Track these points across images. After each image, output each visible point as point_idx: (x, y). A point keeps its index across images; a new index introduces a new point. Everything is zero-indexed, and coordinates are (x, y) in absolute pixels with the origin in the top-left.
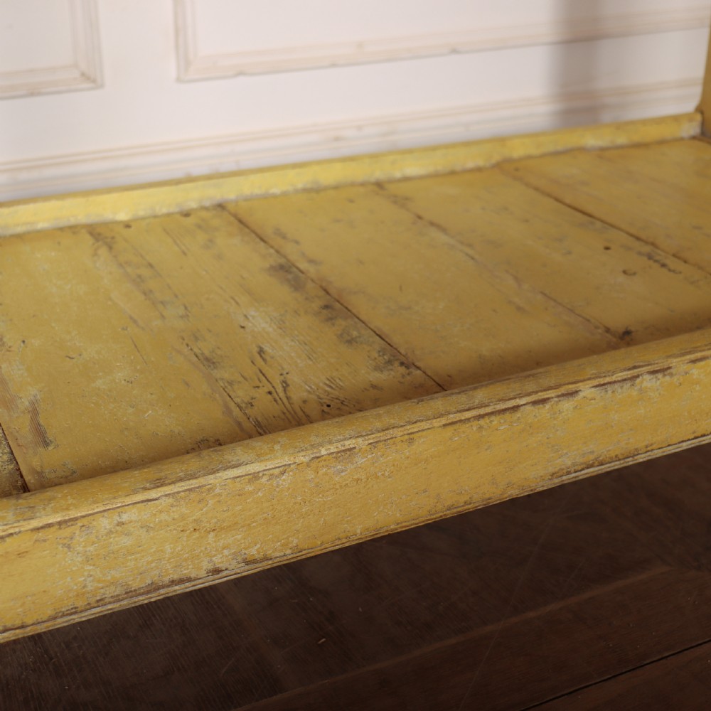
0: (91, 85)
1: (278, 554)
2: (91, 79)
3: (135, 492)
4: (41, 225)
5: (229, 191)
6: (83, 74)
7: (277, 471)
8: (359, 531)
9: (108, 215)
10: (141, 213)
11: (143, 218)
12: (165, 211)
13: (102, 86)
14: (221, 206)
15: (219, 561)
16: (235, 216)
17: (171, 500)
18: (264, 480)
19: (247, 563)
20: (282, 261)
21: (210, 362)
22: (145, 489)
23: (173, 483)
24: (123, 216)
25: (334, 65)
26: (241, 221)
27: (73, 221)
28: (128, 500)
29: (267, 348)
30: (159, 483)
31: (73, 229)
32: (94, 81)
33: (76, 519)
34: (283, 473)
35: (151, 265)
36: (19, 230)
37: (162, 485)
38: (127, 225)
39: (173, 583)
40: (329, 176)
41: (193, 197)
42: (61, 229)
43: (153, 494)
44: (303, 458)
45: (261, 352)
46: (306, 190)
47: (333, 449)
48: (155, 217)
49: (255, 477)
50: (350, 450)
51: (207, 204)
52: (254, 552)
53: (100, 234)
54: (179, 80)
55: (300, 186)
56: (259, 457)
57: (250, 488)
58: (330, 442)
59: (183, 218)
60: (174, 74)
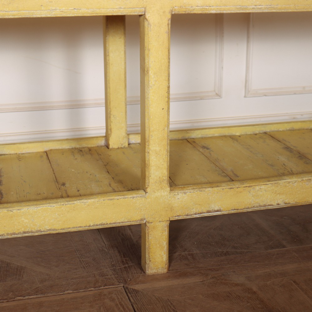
0: (219, 97)
1: (292, 203)
2: (219, 95)
3: (264, 182)
4: (216, 135)
5: (268, 129)
6: (217, 94)
7: (294, 182)
8: (310, 200)
9: (234, 133)
10: (243, 134)
12: (249, 133)
13: (221, 98)
14: (265, 133)
15: (279, 202)
16: (270, 136)
17: (271, 185)
18: (291, 183)
19: (285, 203)
20: (286, 146)
21: (272, 165)
22: (266, 182)
23: (272, 181)
24: (238, 134)
25: (295, 94)
26: (272, 137)
27: (224, 134)
28: (263, 184)
29: (285, 164)
30: (269, 181)
31: (225, 136)
32: (220, 96)
33: (252, 186)
34: (295, 183)
35: (249, 146)
36: (210, 136)
37: (270, 181)
38: (240, 136)
39: (269, 205)
40: (297, 126)
41: (257, 130)
42: (222, 136)
43: (268, 183)
44: (300, 180)
45: (284, 164)
46: (289, 130)
47: (306, 179)
48: (247, 135)
49: (289, 182)
50: (310, 179)
51: (261, 132)
52: (287, 201)
53: (233, 138)
54: (245, 97)
55: (288, 129)
56: (290, 178)
57: (288, 185)
58: (306, 177)
59: (255, 136)
60: (243, 95)
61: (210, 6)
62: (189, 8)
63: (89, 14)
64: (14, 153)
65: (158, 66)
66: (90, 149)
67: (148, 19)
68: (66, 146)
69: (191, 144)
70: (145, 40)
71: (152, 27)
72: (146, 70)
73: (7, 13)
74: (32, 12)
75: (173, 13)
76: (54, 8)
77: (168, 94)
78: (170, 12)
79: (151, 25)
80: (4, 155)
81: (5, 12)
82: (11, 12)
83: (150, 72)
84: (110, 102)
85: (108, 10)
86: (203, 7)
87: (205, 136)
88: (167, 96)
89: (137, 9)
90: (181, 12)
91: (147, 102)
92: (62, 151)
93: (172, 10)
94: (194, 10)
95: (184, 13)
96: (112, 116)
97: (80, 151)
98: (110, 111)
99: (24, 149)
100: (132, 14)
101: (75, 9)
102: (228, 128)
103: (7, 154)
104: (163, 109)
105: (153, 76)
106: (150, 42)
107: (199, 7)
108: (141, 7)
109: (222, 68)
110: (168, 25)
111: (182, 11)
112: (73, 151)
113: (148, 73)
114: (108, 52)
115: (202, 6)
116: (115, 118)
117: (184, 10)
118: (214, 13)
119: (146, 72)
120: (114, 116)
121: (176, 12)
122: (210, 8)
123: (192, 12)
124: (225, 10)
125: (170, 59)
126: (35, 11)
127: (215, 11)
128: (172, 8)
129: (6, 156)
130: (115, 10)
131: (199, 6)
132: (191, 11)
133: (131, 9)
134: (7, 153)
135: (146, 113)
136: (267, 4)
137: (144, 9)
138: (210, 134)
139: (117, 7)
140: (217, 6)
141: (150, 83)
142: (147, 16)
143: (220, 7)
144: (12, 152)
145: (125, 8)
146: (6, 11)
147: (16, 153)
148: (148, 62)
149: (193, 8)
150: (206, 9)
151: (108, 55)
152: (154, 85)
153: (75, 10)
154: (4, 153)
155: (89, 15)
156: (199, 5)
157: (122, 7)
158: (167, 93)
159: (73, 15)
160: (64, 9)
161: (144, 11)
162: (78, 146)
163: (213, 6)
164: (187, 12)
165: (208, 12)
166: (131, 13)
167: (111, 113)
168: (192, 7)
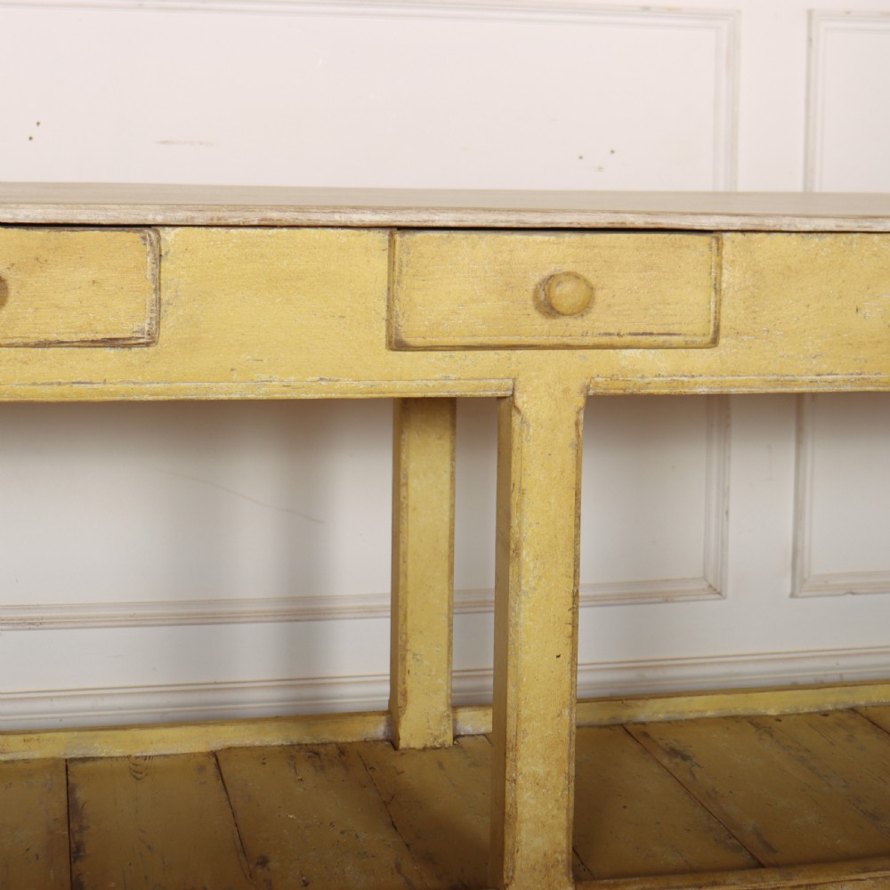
0: (718, 596)
2: (716, 591)
3: (852, 873)
4: (709, 714)
5: (860, 698)
6: (710, 586)
9: (761, 710)
10: (788, 711)
11: (789, 715)
12: (806, 710)
13: (725, 598)
14: (853, 710)
16: (867, 718)
17: (872, 882)
21: (875, 817)
22: (858, 872)
23: (875, 871)
24: (772, 712)
26: (873, 723)
27: (733, 712)
28: (847, 878)
30: (866, 870)
31: (735, 718)
32: (719, 593)
33: (816, 885)
35: (808, 751)
36: (692, 716)
37: (868, 871)
38: (778, 719)
41: (830, 700)
42: (725, 718)
43: (863, 876)
48: (799, 714)
51: (841, 707)
53: (757, 723)
54: (793, 595)
59: (824, 718)
60: (788, 590)
61: (693, 376)
62: (635, 379)
63: (361, 393)
64: (122, 755)
65: (548, 537)
66: (342, 750)
67: (523, 410)
68: (273, 738)
69: (638, 742)
70: (513, 465)
71: (531, 430)
72: (513, 546)
73: (137, 386)
74: (206, 384)
75: (591, 392)
76: (265, 377)
77: (573, 613)
78: (582, 392)
79: (529, 426)
80: (94, 759)
81: (131, 386)
82: (148, 386)
83: (524, 553)
84: (405, 616)
85: (410, 383)
86: (675, 378)
87: (678, 717)
88: (570, 620)
89: (493, 381)
90: (612, 391)
91: (514, 635)
92: (261, 755)
93: (588, 386)
94: (650, 386)
95: (621, 392)
96: (409, 656)
97: (313, 753)
98: (406, 642)
99: (152, 743)
100: (477, 394)
101: (321, 379)
102: (743, 695)
103: (102, 758)
104: (558, 657)
105: (531, 565)
106: (525, 470)
107: (661, 379)
108: (502, 375)
109: (727, 513)
110: (577, 424)
111: (616, 388)
112: (292, 753)
113: (518, 555)
114: (406, 476)
115: (671, 376)
116: (418, 660)
117: (622, 385)
118: (703, 393)
119: (511, 552)
120: (414, 655)
121: (600, 391)
122: (692, 380)
123: (643, 391)
124: (735, 386)
125: (580, 517)
126: (214, 384)
127: (707, 387)
128: (589, 380)
129: (99, 763)
130: (430, 384)
131: (663, 376)
132: (639, 389)
133: (476, 382)
134: (103, 755)
135: (509, 667)
136: (850, 371)
137: (510, 382)
138: (691, 712)
139: (437, 376)
140: (712, 376)
141: (523, 582)
142: (520, 400)
143: (720, 379)
144: (117, 752)
145: (460, 379)
146: (134, 383)
147: (127, 754)
148: (519, 525)
149: (647, 380)
150: (683, 382)
151: (406, 484)
152: (534, 589)
153: (323, 383)
154: (92, 753)
155: (359, 396)
156: (662, 374)
157: (451, 375)
158: (571, 612)
159: (317, 397)
160: (293, 378)
161: (511, 388)
162: (307, 740)
163: (701, 376)
164: (629, 391)
165: (686, 390)
166: (475, 391)
167: (408, 647)
168: (643, 377)
